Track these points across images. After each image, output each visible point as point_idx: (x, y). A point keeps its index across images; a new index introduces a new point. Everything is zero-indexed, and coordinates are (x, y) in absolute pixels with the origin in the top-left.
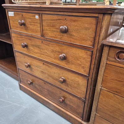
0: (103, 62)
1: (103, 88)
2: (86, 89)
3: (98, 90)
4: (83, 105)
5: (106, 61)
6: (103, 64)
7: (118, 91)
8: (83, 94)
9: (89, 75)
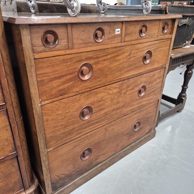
0: (30, 59)
1: (43, 103)
2: (10, 132)
3: (38, 110)
4: (16, 164)
5: (33, 56)
6: (31, 62)
7: (62, 92)
8: (8, 145)
9: (4, 101)
